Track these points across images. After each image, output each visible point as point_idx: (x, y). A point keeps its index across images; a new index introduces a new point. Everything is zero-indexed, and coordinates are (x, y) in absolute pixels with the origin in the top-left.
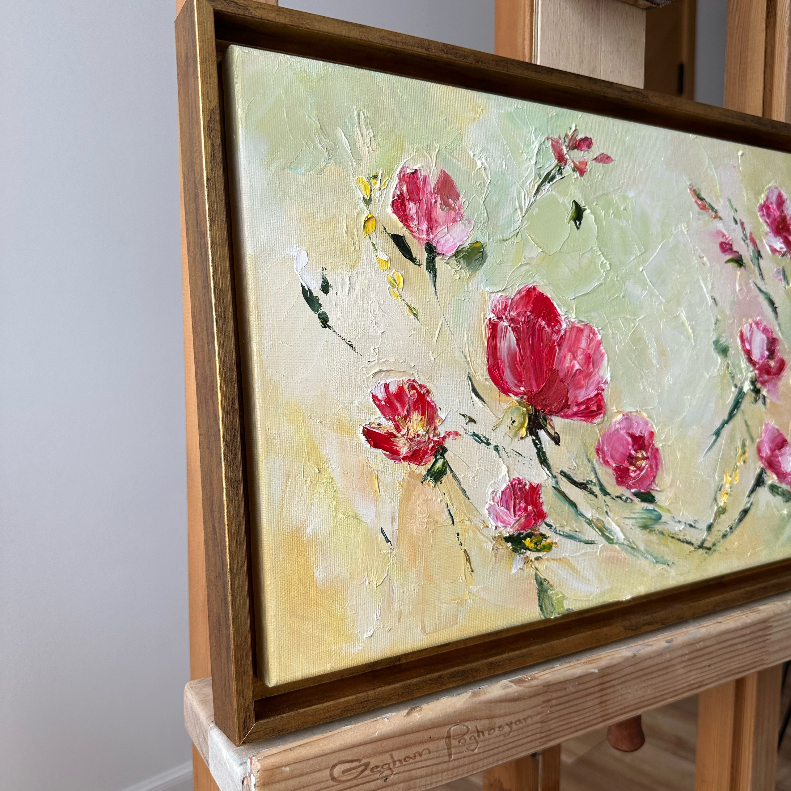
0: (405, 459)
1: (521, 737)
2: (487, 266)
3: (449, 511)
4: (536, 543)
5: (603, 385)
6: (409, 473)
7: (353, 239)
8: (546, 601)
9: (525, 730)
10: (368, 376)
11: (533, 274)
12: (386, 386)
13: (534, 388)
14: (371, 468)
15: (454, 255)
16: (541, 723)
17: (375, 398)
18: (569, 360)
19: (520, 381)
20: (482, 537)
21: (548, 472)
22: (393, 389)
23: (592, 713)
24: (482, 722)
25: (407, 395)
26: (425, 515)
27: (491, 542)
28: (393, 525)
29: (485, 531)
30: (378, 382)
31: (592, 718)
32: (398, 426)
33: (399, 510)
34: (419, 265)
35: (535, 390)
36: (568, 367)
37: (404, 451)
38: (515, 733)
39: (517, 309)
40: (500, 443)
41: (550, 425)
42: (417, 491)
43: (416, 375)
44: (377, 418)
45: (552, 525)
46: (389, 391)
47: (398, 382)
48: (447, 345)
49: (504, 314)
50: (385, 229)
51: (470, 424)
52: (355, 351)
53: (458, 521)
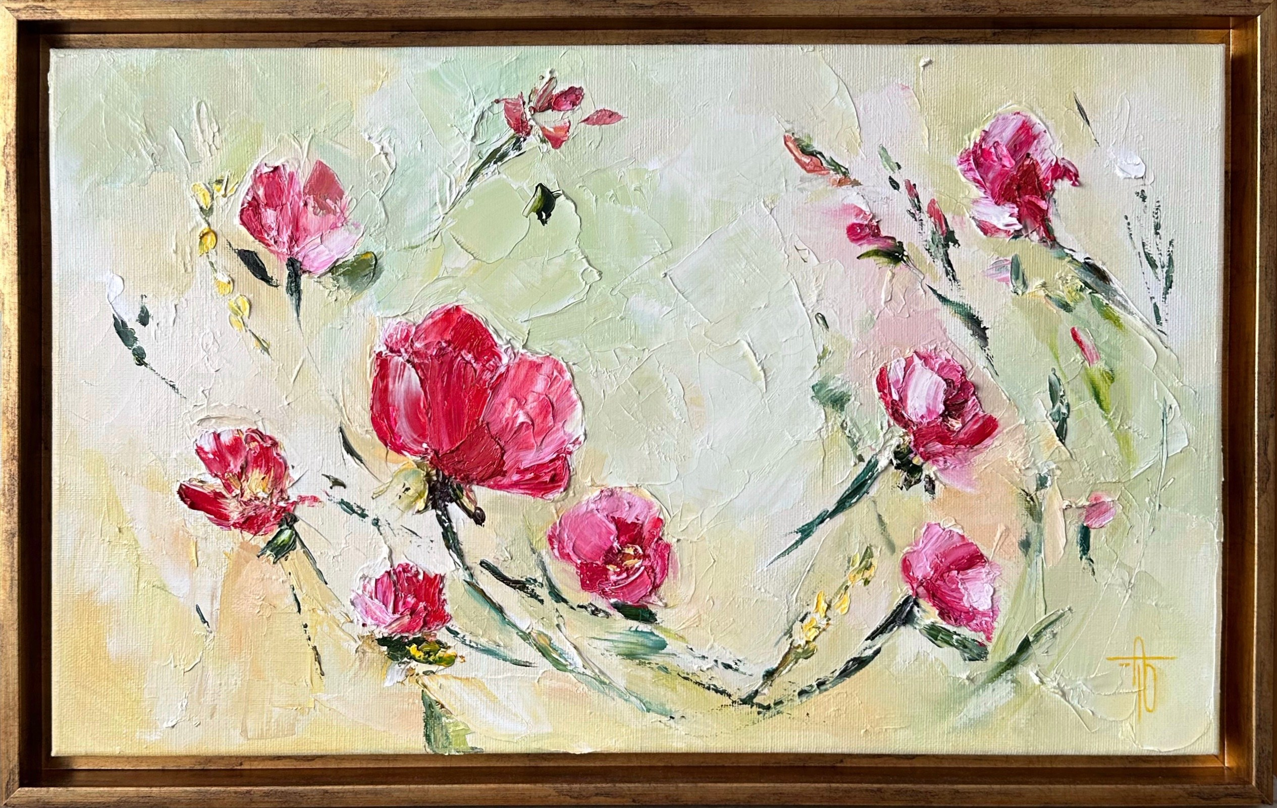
0: (234, 525)
2: (380, 283)
3: (295, 595)
4: (428, 653)
5: (570, 446)
6: (241, 543)
7: (184, 258)
8: (437, 730)
10: (192, 423)
11: (458, 289)
12: (217, 437)
13: (444, 445)
14: (188, 533)
15: (330, 271)
17: (200, 451)
18: (510, 409)
19: (423, 435)
20: (342, 634)
21: (458, 561)
22: (226, 439)
25: (245, 448)
26: (258, 597)
27: (356, 642)
28: (212, 604)
29: (348, 627)
30: (205, 430)
32: (229, 485)
33: (224, 586)
34: (277, 286)
35: (446, 447)
36: (507, 419)
37: (235, 516)
39: (426, 338)
40: (383, 516)
41: (468, 497)
42: (251, 566)
43: (260, 423)
44: (201, 474)
45: (459, 631)
46: (220, 443)
47: (233, 431)
48: (310, 386)
49: (403, 346)
50: (230, 245)
51: (337, 488)
52: (178, 393)
53: (306, 609)
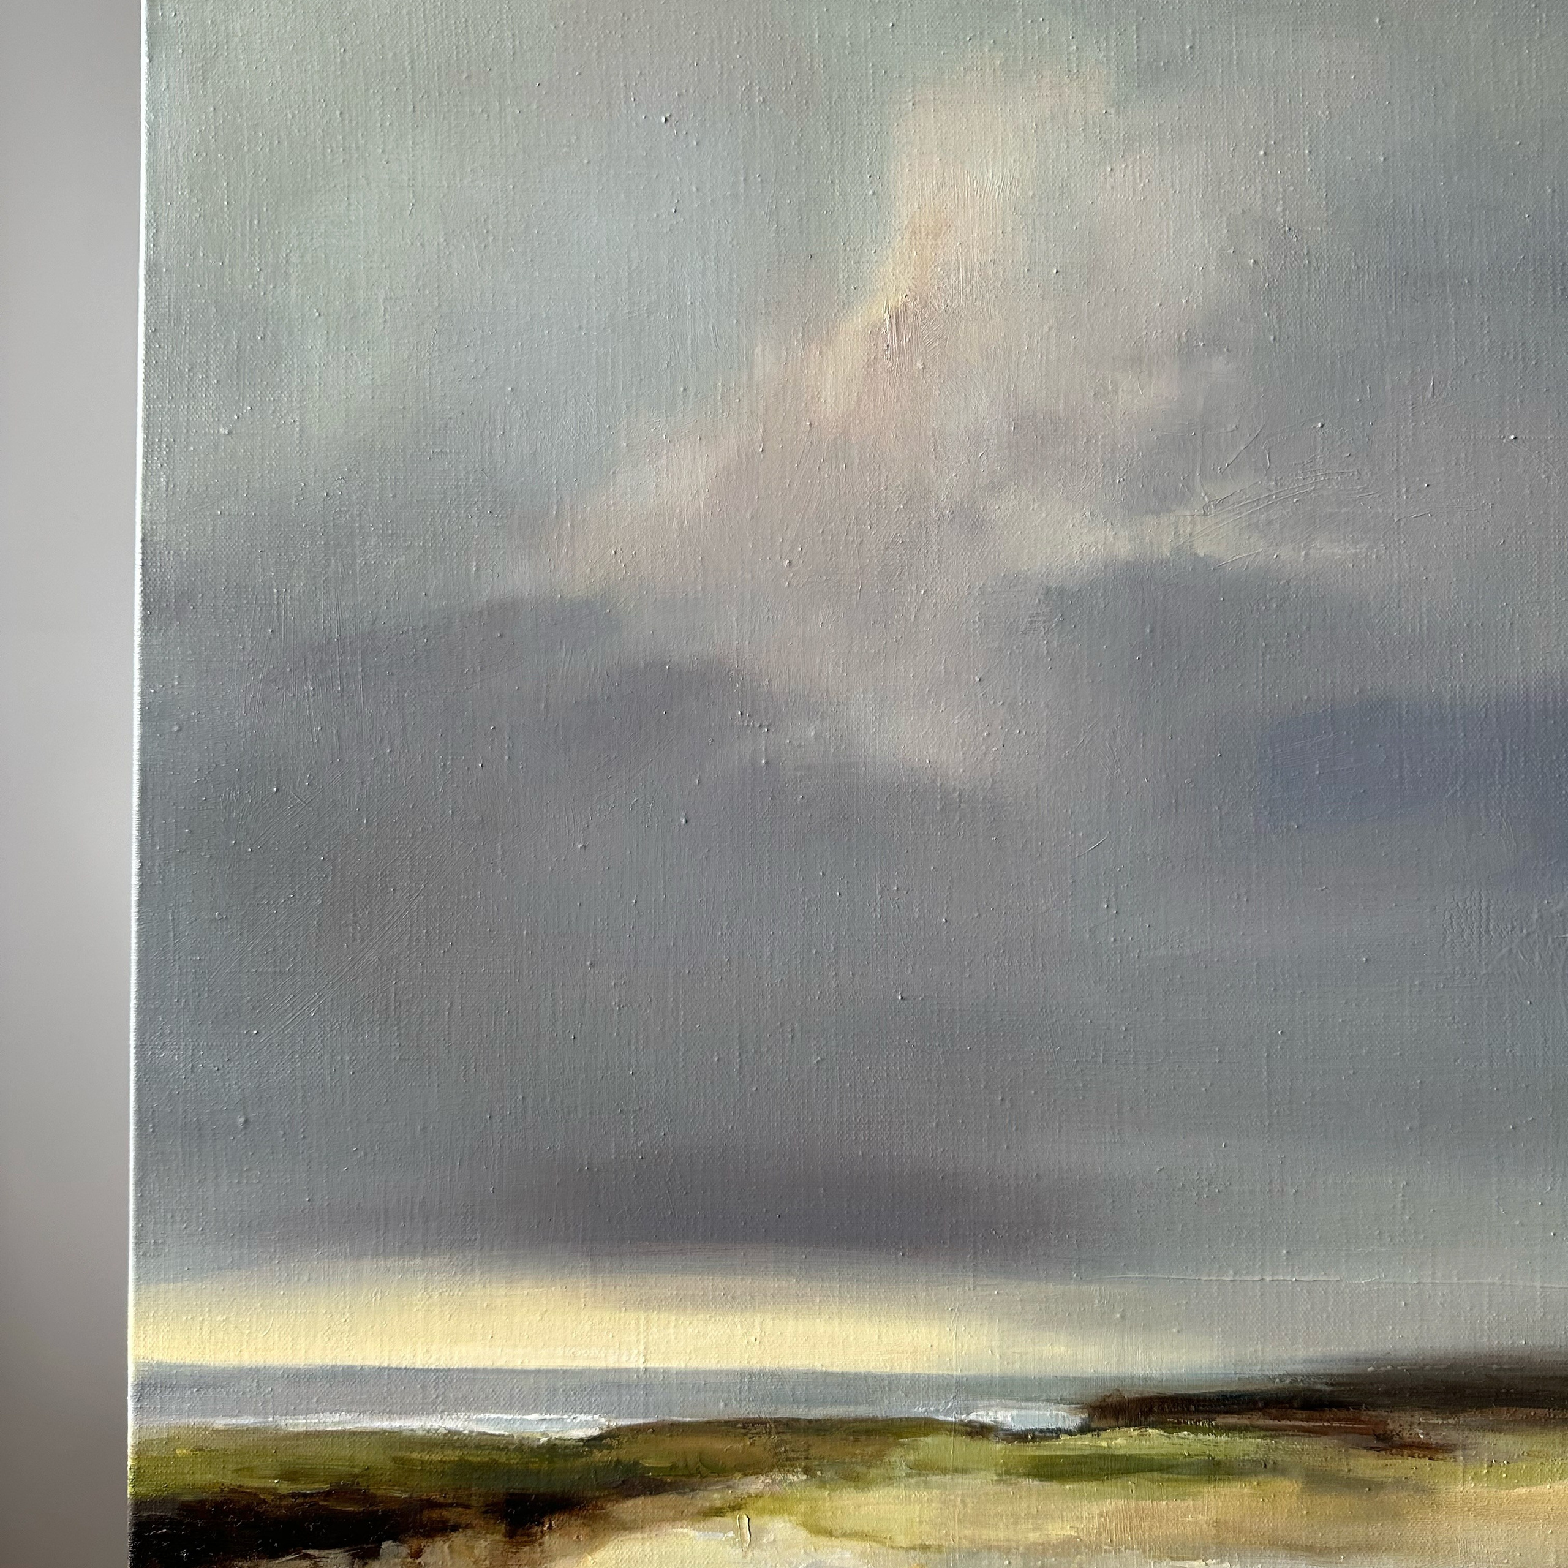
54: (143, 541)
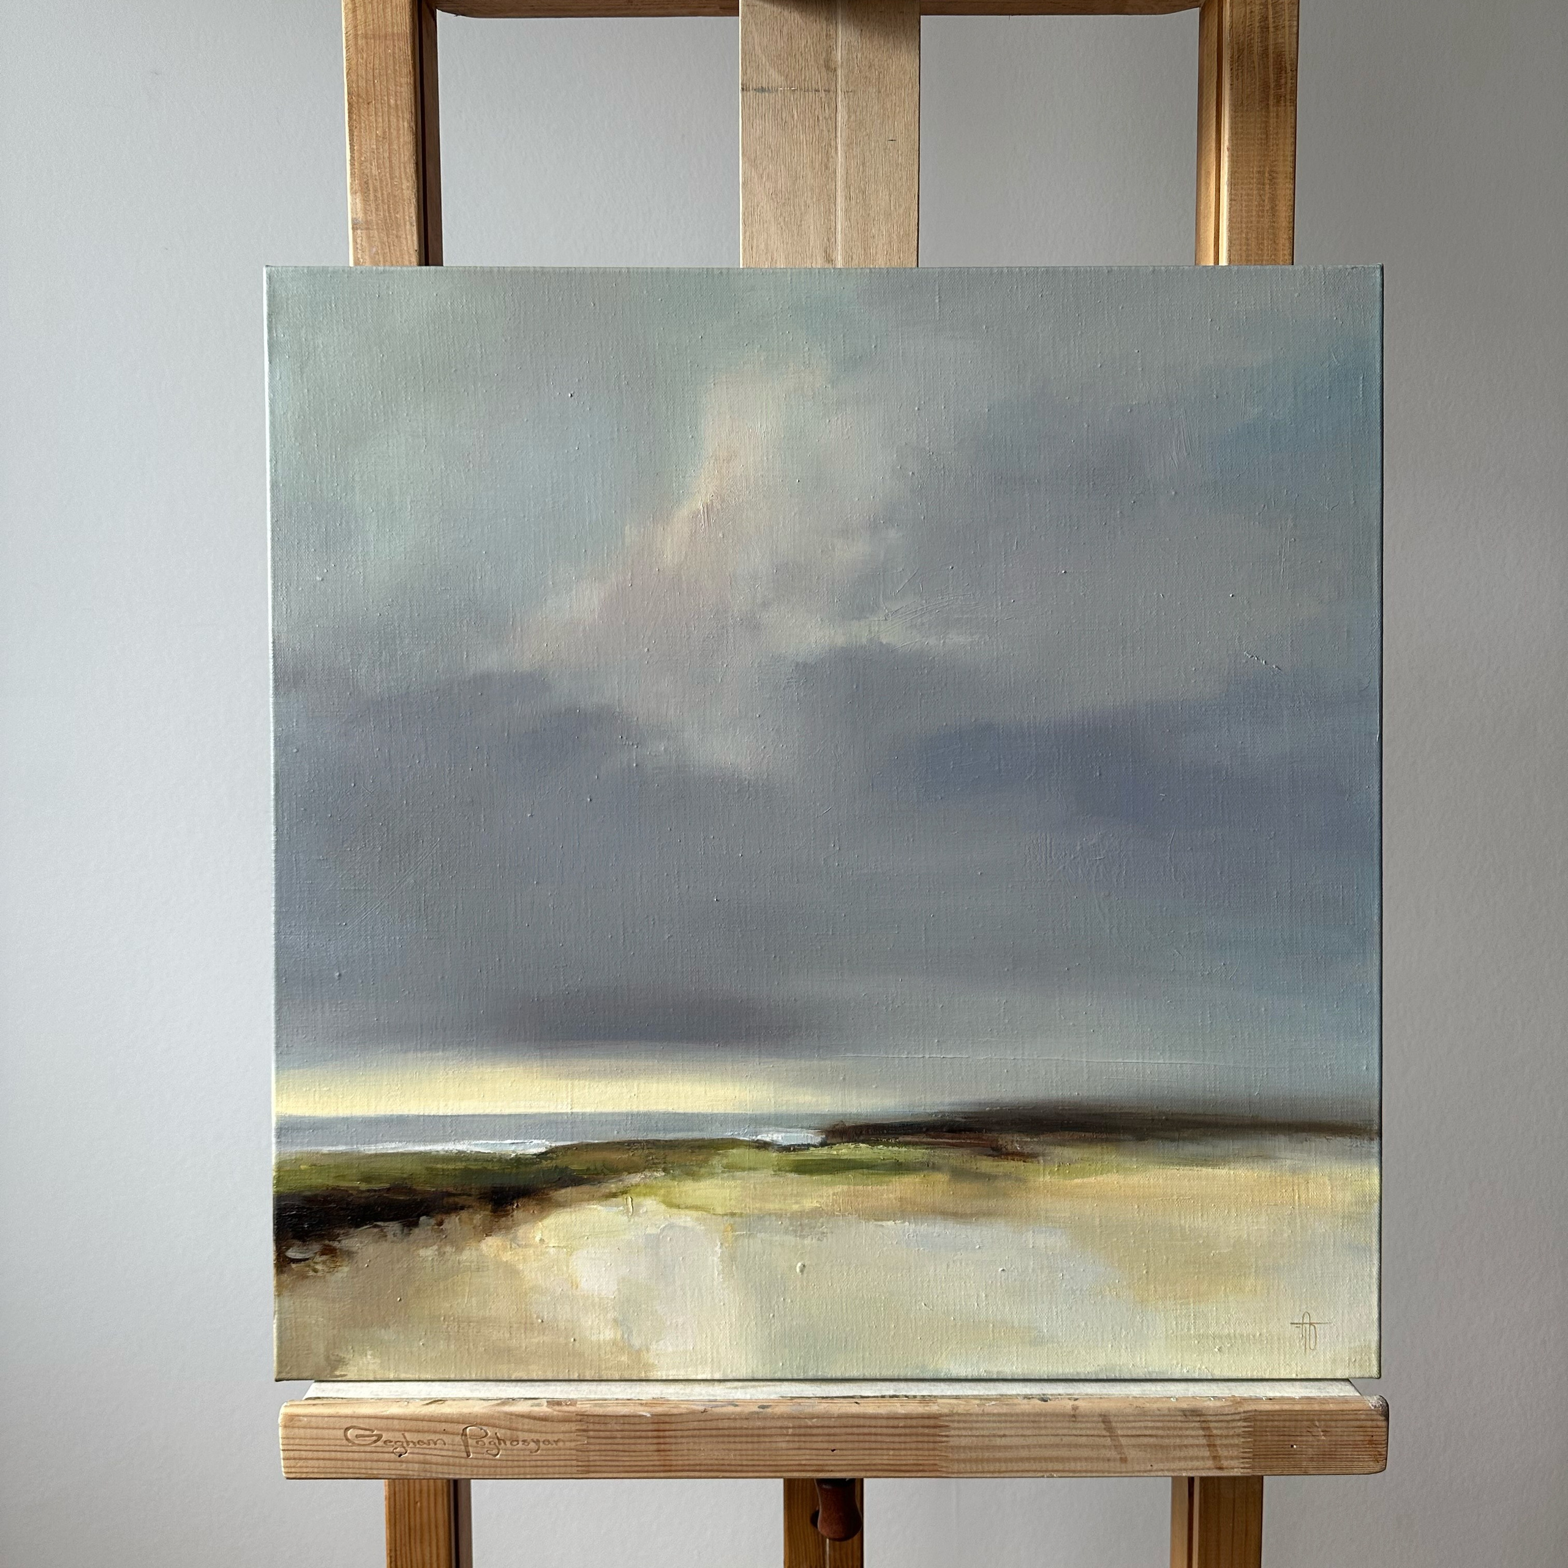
1: (551, 1458)
9: (556, 1452)
16: (577, 1450)
23: (646, 1458)
24: (503, 1431)
31: (647, 1463)
38: (544, 1453)
54: (273, 643)
